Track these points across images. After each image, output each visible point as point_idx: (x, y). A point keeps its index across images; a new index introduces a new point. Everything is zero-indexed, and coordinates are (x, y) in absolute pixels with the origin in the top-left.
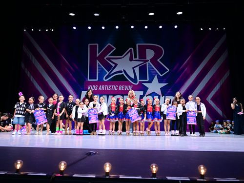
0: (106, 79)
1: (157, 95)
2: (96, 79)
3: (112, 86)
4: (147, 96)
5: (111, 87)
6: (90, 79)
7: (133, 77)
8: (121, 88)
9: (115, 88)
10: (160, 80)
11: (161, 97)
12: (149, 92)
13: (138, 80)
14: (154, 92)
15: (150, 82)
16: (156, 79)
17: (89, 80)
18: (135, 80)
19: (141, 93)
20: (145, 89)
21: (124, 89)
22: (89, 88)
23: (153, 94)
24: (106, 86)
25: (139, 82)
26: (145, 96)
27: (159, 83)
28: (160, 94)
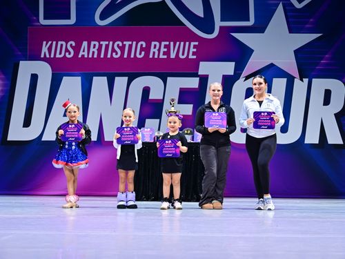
0: (103, 17)
1: (281, 73)
2: (68, 17)
3: (127, 43)
4: (247, 78)
5: (122, 48)
6: (45, 18)
7: (199, 11)
8: (157, 50)
9: (135, 49)
10: (296, 23)
11: (297, 81)
12: (254, 63)
13: (218, 23)
14: (272, 65)
15: (259, 28)
16: (279, 16)
17: (43, 22)
18: (206, 23)
19: (229, 68)
20: (240, 55)
21: (167, 53)
22: (45, 49)
23: (270, 72)
24: (104, 43)
25: (221, 28)
26: (242, 79)
27: (291, 31)
28: (294, 71)
